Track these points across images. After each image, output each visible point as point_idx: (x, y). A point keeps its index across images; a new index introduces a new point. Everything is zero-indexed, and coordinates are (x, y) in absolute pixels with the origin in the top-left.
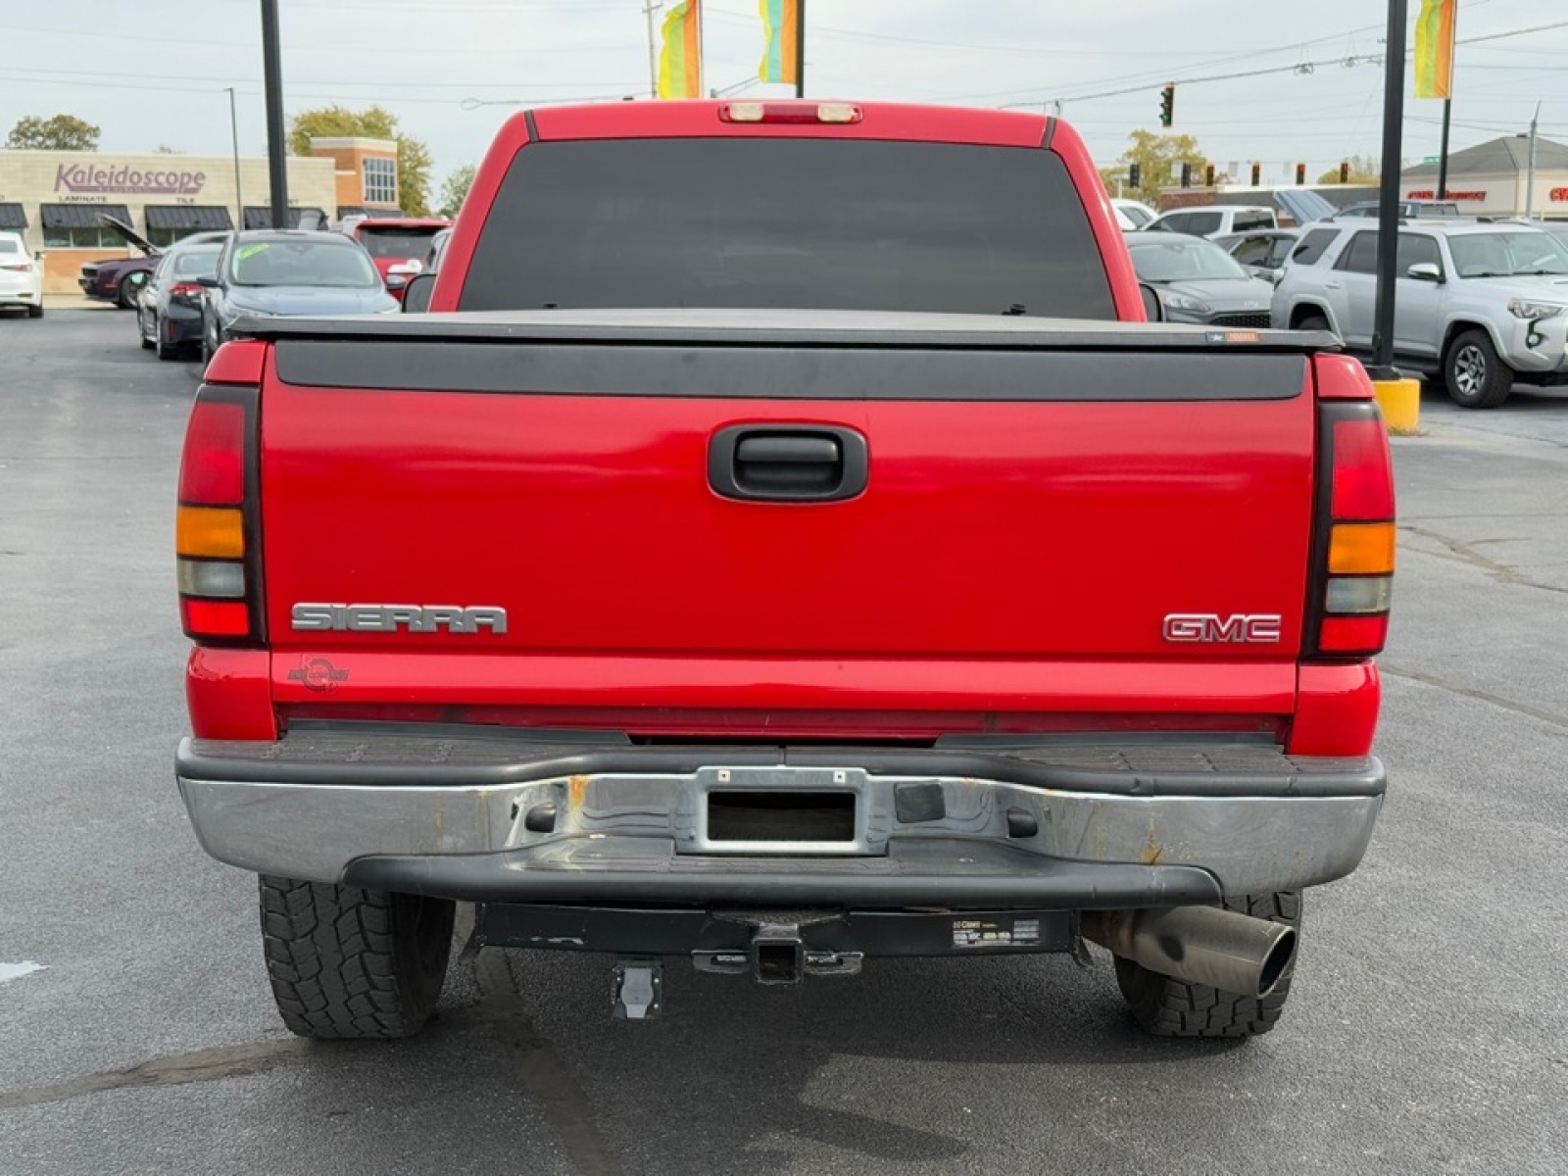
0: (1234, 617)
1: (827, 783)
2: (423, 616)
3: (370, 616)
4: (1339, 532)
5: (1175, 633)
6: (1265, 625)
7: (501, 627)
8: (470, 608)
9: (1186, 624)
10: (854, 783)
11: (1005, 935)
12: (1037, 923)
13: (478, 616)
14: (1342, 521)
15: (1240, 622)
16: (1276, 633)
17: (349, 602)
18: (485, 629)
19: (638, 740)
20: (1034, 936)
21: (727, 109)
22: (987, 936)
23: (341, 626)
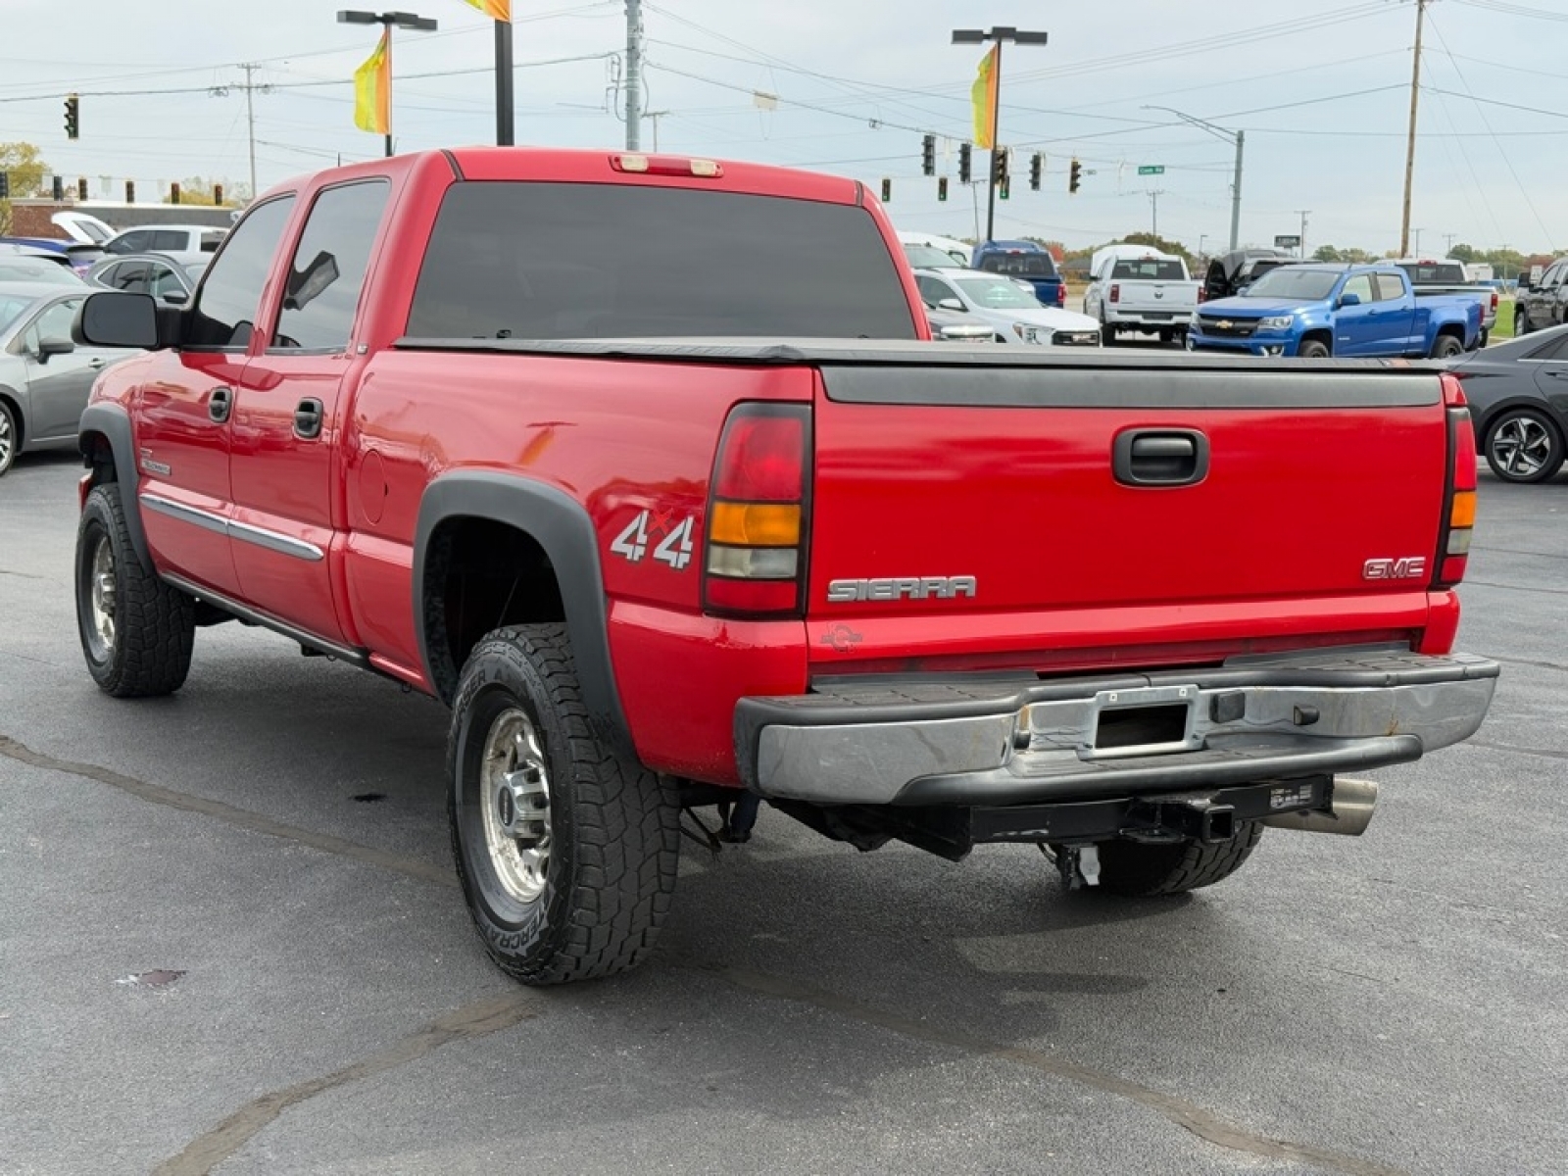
0: (1401, 560)
1: (1176, 698)
2: (919, 586)
3: (883, 588)
4: (1457, 497)
5: (1370, 573)
6: (1414, 564)
7: (971, 591)
8: (952, 578)
9: (1377, 566)
10: (1191, 697)
11: (1296, 797)
12: (1310, 786)
13: (959, 584)
14: (1460, 490)
15: (1404, 563)
16: (1421, 570)
17: (869, 578)
18: (961, 594)
19: (1044, 677)
20: (1309, 796)
21: (617, 160)
22: (1288, 798)
23: (862, 597)
